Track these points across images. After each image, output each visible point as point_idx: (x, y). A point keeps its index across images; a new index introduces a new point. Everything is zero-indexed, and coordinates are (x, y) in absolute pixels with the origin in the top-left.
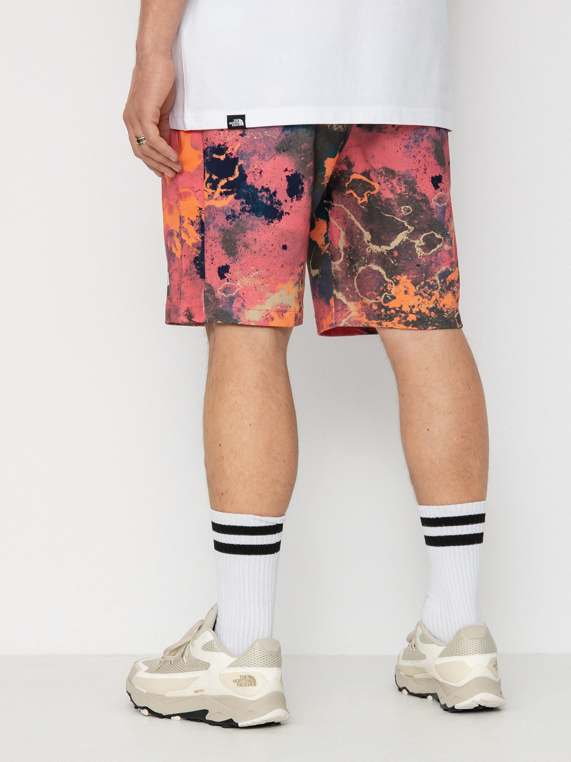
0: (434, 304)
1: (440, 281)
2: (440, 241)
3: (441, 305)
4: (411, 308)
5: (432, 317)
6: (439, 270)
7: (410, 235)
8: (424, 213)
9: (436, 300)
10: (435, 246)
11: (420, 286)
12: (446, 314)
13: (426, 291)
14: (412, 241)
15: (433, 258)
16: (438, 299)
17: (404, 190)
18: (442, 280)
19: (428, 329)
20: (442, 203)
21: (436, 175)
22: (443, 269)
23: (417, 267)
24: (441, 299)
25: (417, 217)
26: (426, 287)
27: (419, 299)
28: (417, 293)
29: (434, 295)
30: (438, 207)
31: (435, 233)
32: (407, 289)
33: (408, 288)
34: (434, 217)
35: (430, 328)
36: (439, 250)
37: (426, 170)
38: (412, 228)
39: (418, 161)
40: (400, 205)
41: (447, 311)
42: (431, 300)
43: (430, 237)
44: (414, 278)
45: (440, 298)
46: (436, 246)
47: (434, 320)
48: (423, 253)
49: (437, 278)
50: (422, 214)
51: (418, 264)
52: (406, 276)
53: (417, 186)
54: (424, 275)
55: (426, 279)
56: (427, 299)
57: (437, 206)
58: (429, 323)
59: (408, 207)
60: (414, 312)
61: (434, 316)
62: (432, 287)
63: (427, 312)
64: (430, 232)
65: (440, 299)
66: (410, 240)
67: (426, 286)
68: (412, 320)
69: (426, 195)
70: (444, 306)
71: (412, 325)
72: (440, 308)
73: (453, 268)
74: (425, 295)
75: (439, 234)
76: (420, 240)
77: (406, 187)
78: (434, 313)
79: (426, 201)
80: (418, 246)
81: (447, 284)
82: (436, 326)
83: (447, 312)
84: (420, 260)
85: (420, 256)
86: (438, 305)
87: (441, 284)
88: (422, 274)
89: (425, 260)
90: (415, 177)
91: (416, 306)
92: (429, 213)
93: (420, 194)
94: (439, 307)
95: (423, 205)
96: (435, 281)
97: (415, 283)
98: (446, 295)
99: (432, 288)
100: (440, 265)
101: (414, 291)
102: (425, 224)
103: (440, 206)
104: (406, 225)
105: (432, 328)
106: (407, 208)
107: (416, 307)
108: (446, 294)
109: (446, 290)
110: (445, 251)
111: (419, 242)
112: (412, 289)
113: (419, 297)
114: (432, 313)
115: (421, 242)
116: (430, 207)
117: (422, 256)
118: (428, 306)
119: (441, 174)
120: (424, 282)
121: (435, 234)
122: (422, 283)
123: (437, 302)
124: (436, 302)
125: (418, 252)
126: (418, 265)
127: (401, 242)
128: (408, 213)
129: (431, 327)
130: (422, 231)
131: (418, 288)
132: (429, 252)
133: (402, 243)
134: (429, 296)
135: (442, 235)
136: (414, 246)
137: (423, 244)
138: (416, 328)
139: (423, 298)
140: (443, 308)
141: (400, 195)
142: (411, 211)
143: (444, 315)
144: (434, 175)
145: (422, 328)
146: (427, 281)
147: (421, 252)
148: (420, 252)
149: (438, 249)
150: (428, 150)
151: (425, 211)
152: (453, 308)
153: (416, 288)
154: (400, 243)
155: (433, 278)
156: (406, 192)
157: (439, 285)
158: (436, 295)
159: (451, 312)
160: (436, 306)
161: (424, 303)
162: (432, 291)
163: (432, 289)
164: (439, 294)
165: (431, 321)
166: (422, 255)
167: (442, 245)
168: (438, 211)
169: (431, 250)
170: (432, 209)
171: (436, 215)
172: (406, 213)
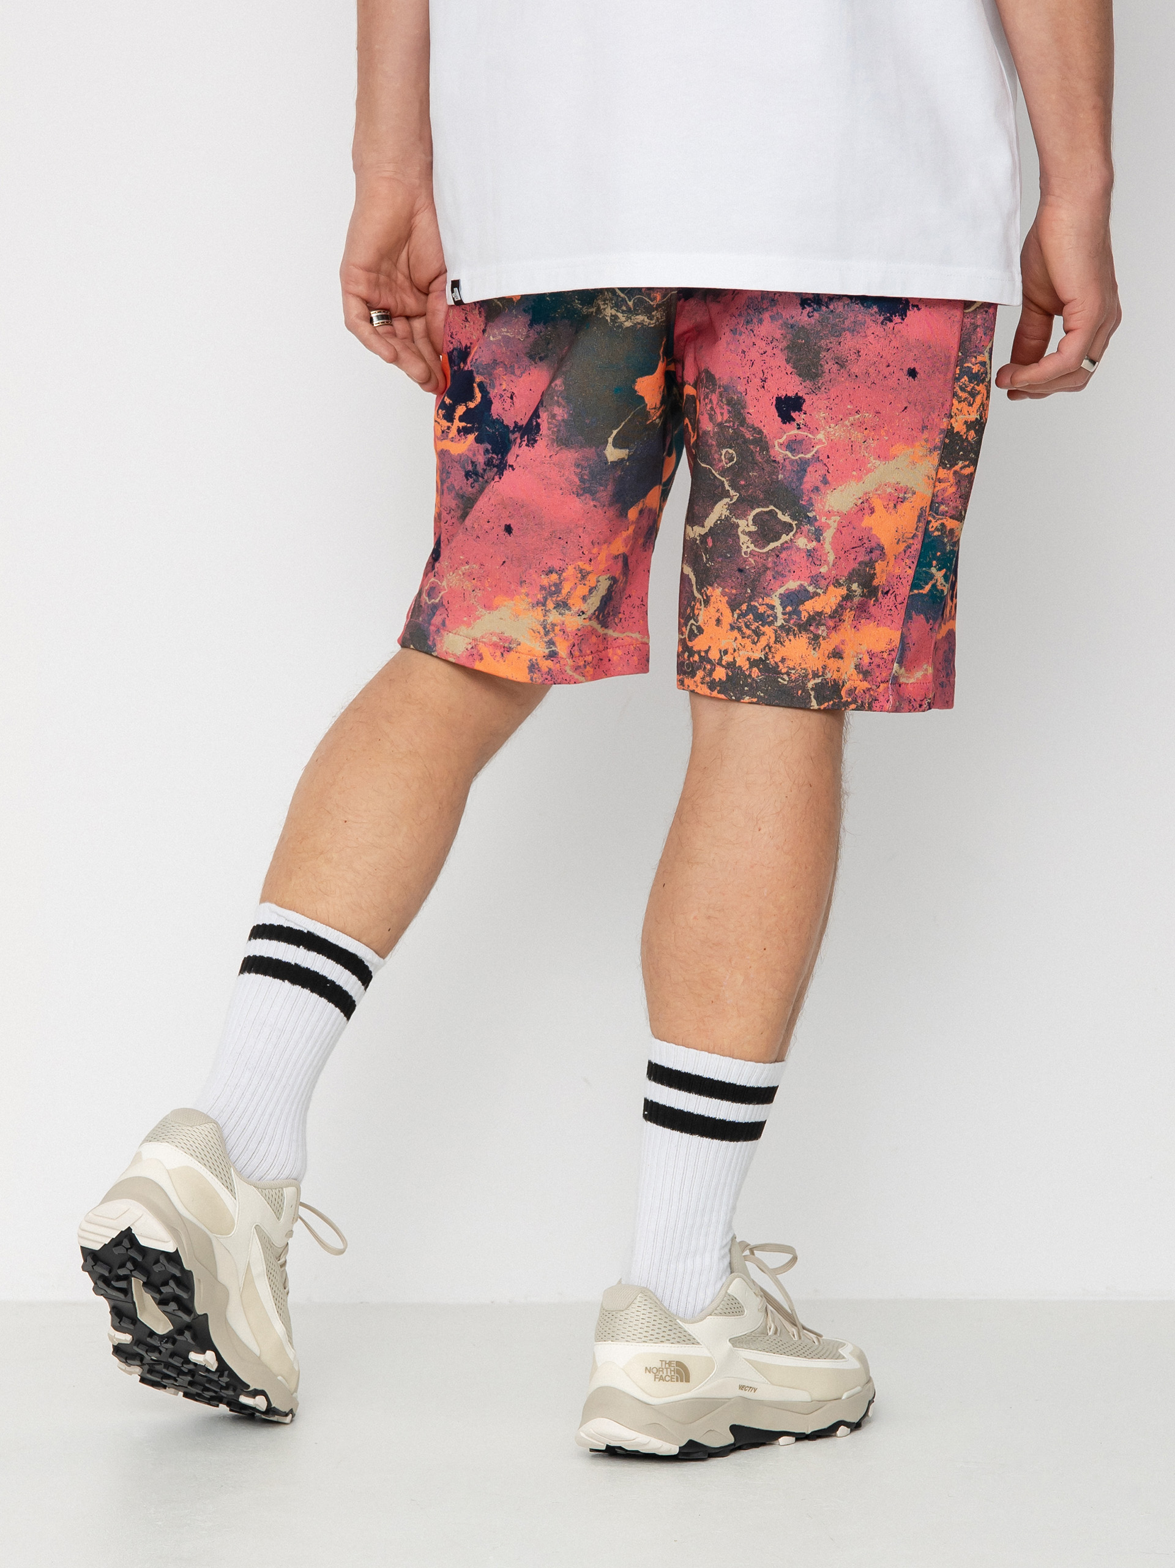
0: (763, 653)
1: (784, 608)
2: (788, 528)
3: (778, 659)
4: (722, 654)
5: (753, 678)
6: (781, 587)
7: (732, 508)
8: (757, 468)
9: (768, 645)
10: (777, 538)
11: (740, 612)
12: (785, 677)
13: (749, 623)
14: (734, 519)
15: (770, 559)
16: (771, 644)
17: (726, 416)
18: (789, 609)
19: (742, 701)
20: (799, 453)
21: (786, 395)
22: (792, 585)
23: (737, 574)
24: (777, 646)
25: (745, 474)
26: (751, 616)
27: (736, 639)
28: (734, 625)
29: (763, 634)
30: (788, 460)
31: (777, 510)
32: (719, 614)
33: (721, 613)
34: (778, 478)
35: (747, 699)
36: (786, 545)
37: (765, 381)
38: (735, 494)
39: (750, 363)
40: (721, 446)
41: (788, 672)
42: (758, 644)
43: (766, 517)
44: (733, 594)
45: (775, 643)
46: (780, 538)
47: (754, 685)
48: (752, 547)
49: (776, 602)
50: (753, 469)
51: (741, 568)
52: (720, 589)
53: (746, 411)
54: (749, 591)
55: (751, 598)
56: (750, 639)
57: (786, 457)
58: (746, 688)
59: (731, 451)
60: (724, 663)
61: (758, 676)
62: (760, 617)
63: (746, 666)
64: (768, 507)
65: (775, 645)
66: (731, 518)
67: (751, 614)
68: (720, 679)
69: (763, 433)
70: (783, 660)
71: (718, 688)
72: (773, 662)
73: (817, 586)
74: (748, 632)
75: (786, 514)
76: (747, 520)
77: (729, 412)
78: (757, 671)
79: (762, 443)
80: (743, 532)
81: (803, 619)
82: (759, 697)
83: (788, 674)
84: (745, 560)
85: (746, 553)
86: (770, 656)
87: (787, 617)
88: (746, 590)
89: (754, 561)
90: (744, 394)
91: (731, 651)
92: (767, 468)
93: (751, 428)
94: (772, 660)
95: (756, 451)
96: (772, 607)
97: (733, 605)
98: (790, 640)
99: (760, 621)
100: (783, 576)
101: (730, 622)
102: (759, 490)
103: (793, 458)
104: (727, 487)
105: (750, 701)
106: (729, 453)
107: (729, 653)
108: (791, 637)
109: (796, 629)
110: (798, 549)
111: (746, 525)
112: (728, 618)
113: (736, 633)
114: (755, 669)
115: (749, 525)
116: (769, 457)
117: (749, 552)
118: (750, 654)
119: (800, 394)
120: (748, 606)
121: (777, 513)
122: (744, 607)
123: (770, 651)
124: (767, 650)
125: (743, 544)
126: (740, 570)
127: (718, 520)
128: (731, 464)
129: (748, 697)
130: (752, 502)
131: (736, 616)
132: (764, 547)
133: (719, 522)
134: (754, 636)
135: (793, 517)
136: (737, 532)
137: (753, 528)
138: (722, 696)
139: (743, 637)
140: (780, 664)
141: (720, 425)
142: (735, 460)
143: (779, 680)
144: (782, 394)
145: (734, 698)
146: (752, 603)
147: (749, 544)
148: (746, 545)
149: (784, 543)
150: (771, 343)
151: (760, 463)
152: (804, 669)
153: (733, 616)
154: (716, 522)
155: (767, 600)
156: (730, 421)
157: (780, 616)
158: (768, 636)
159: (797, 675)
160: (767, 658)
161: (744, 647)
162: (760, 626)
163: (760, 623)
164: (774, 635)
165: (750, 685)
166: (749, 550)
167: (792, 538)
168: (789, 467)
169: (769, 544)
170: (775, 461)
171: (781, 473)
172: (727, 464)
